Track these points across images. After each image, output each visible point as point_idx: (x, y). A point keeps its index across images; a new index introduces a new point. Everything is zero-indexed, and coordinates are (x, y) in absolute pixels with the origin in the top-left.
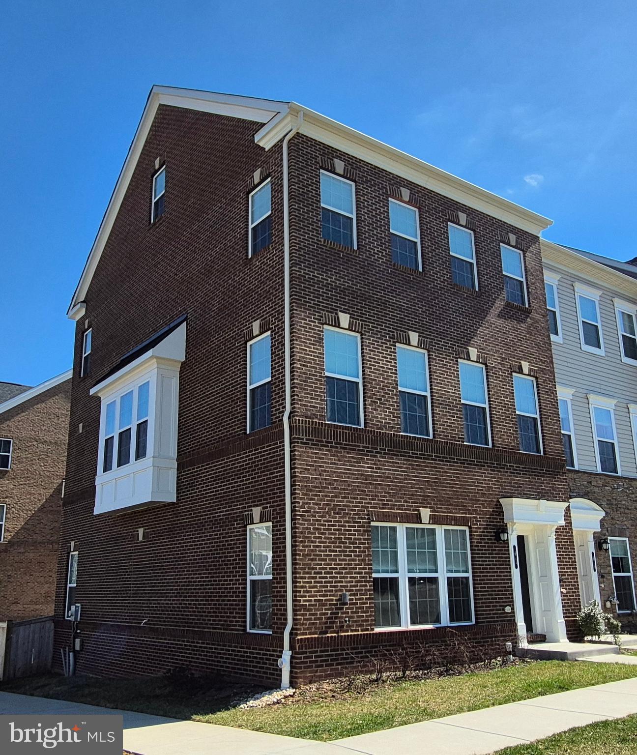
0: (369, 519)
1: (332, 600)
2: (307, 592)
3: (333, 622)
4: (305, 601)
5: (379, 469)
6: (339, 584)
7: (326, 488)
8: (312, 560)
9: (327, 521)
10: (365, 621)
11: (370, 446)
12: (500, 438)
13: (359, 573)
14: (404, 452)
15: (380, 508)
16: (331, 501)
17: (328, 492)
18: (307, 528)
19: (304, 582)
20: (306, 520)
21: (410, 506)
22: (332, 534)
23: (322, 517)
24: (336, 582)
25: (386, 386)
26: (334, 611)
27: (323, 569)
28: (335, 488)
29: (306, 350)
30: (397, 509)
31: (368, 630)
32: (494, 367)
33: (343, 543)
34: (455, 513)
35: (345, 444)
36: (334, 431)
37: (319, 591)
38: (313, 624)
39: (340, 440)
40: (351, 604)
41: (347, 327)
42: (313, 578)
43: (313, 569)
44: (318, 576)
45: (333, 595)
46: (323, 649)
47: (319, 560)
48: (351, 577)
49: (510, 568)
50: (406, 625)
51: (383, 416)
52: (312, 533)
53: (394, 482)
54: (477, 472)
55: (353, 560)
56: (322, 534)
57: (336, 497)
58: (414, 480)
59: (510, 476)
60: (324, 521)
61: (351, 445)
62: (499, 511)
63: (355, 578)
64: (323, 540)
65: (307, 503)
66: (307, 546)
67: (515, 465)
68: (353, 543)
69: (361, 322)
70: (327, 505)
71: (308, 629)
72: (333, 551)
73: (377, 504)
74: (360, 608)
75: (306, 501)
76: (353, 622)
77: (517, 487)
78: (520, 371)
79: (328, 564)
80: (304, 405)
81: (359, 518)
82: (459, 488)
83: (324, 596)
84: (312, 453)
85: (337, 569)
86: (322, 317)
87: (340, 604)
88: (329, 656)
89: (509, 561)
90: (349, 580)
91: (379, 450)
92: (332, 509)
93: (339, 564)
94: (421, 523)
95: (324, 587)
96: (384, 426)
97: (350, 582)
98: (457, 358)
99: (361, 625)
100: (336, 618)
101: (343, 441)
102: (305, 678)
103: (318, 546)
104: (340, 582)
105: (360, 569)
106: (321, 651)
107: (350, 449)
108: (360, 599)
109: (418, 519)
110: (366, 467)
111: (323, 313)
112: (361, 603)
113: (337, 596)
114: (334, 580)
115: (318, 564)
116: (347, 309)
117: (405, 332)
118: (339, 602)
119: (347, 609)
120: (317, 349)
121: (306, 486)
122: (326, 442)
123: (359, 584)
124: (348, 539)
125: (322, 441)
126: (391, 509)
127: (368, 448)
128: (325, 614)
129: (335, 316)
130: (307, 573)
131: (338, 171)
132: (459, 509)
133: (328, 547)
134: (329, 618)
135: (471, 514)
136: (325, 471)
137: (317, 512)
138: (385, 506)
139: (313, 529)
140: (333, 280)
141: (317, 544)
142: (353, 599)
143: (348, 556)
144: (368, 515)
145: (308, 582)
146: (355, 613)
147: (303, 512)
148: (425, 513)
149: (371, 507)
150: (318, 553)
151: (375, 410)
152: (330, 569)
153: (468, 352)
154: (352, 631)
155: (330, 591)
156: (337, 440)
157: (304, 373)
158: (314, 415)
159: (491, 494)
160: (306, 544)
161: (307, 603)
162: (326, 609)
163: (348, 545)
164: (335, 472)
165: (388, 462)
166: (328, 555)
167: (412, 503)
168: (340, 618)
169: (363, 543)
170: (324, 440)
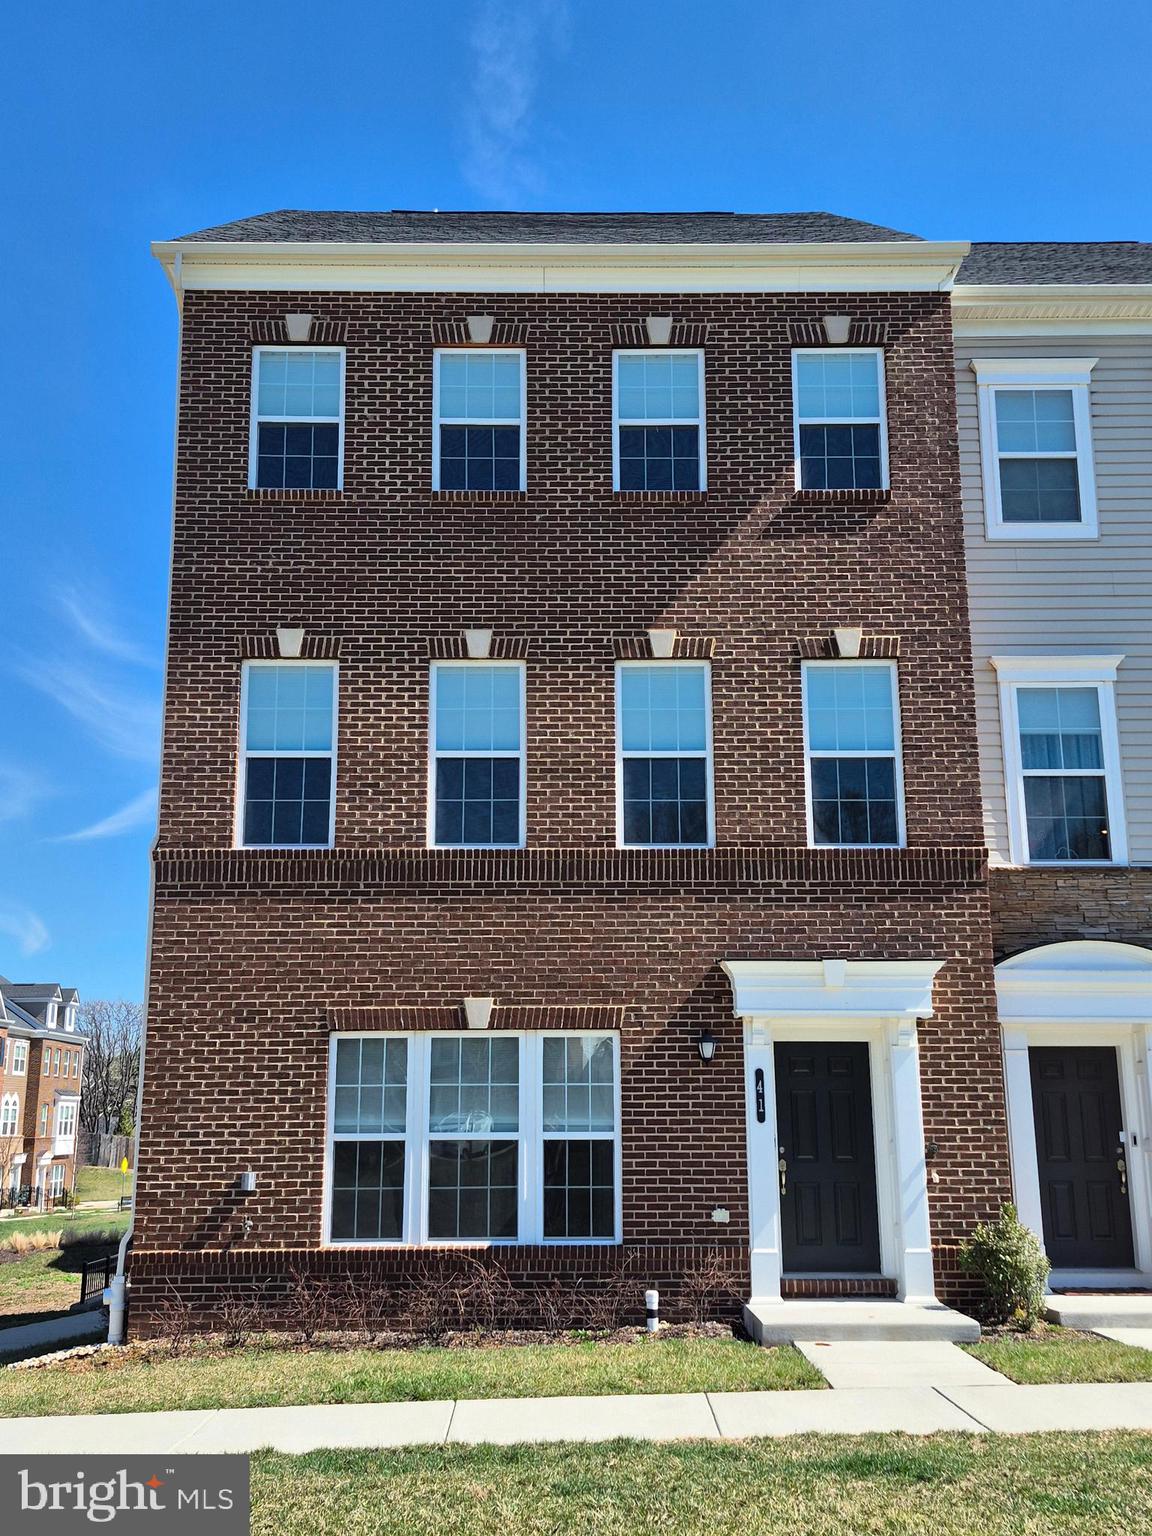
0: (321, 1027)
1: (219, 1185)
2: (162, 1170)
3: (218, 1228)
4: (153, 1187)
5: (360, 925)
6: (238, 1156)
7: (220, 973)
8: (178, 1110)
9: (219, 1036)
10: (297, 1227)
11: (340, 882)
12: (739, 822)
13: (288, 1134)
14: (431, 885)
15: (355, 1003)
16: (232, 997)
17: (224, 981)
18: (170, 1052)
19: (156, 1152)
20: (170, 1037)
21: (439, 995)
22: (230, 1060)
23: (208, 1029)
24: (230, 1151)
25: (394, 756)
26: (221, 1205)
27: (202, 1126)
28: (243, 973)
29: (195, 718)
30: (400, 1003)
31: (303, 1245)
32: (735, 661)
33: (255, 1076)
34: (571, 1002)
35: (274, 886)
36: (249, 863)
37: (188, 1169)
38: (170, 1229)
39: (263, 879)
40: (263, 1194)
41: (298, 655)
42: (177, 1144)
43: (178, 1127)
44: (188, 1140)
45: (222, 1177)
46: (188, 1276)
47: (194, 1110)
48: (267, 1143)
49: (743, 1122)
50: (416, 1235)
51: (380, 818)
52: (181, 1061)
53: (399, 949)
54: (650, 908)
55: (277, 1109)
56: (206, 1060)
57: (244, 989)
58: (456, 941)
59: (764, 908)
60: (212, 1036)
61: (290, 886)
62: (720, 989)
63: (276, 1143)
64: (206, 1071)
65: (173, 1006)
66: (167, 1085)
67: (784, 882)
68: (279, 1076)
70: (222, 1005)
71: (157, 1238)
72: (229, 1093)
73: (348, 995)
74: (286, 1202)
75: (173, 1001)
76: (265, 1228)
77: (789, 931)
78: (831, 650)
79: (215, 1118)
80: (182, 823)
81: (298, 1027)
82: (591, 947)
83: (199, 1177)
84: (193, 911)
85: (234, 1126)
86: (236, 646)
87: (237, 1194)
88: (202, 1289)
89: (743, 1105)
90: (262, 1146)
91: (362, 888)
92: (234, 1013)
93: (240, 1118)
94: (465, 1027)
95: (201, 1160)
96: (381, 838)
97: (264, 1151)
98: (613, 661)
99: (285, 1236)
100: (224, 1219)
101: (271, 879)
102: (145, 1327)
103: (192, 1085)
104: (239, 1151)
105: (292, 1125)
106: (184, 1281)
107: (285, 894)
108: (287, 1185)
109: (460, 1021)
110: (327, 926)
111: (240, 637)
112: (288, 1193)
113: (231, 1178)
114: (226, 1148)
115: (191, 1119)
116: (302, 618)
117: (458, 633)
118: (233, 1190)
119: (252, 1202)
120: (221, 711)
121: (174, 974)
122: (228, 886)
123: (287, 1156)
124: (268, 1068)
125: (221, 886)
126: (386, 1003)
127: (335, 886)
128: (197, 1211)
129: (267, 640)
130: (165, 1135)
131: (292, 337)
132: (585, 993)
133: (217, 1085)
134: (207, 1219)
135: (623, 1002)
136: (222, 942)
137: (196, 1021)
138: (367, 998)
139: (185, 1053)
140: (270, 566)
141: (192, 1080)
142: (269, 1185)
143: (265, 1101)
144: (323, 1019)
145: (163, 1153)
146: (273, 1210)
147: (163, 1022)
148: (479, 1009)
149: (332, 1004)
150: (191, 1096)
151: (359, 808)
152: (218, 1126)
153: (648, 642)
154: (263, 1245)
155: (213, 1168)
156: (256, 879)
157: (186, 763)
158: (205, 838)
159: (693, 955)
160: (167, 1080)
161: (159, 1192)
162: (201, 1203)
163: (266, 1079)
164: (245, 942)
165: (384, 909)
166: (215, 1101)
167: (444, 987)
168: (233, 1219)
169: (304, 1076)
170: (224, 883)
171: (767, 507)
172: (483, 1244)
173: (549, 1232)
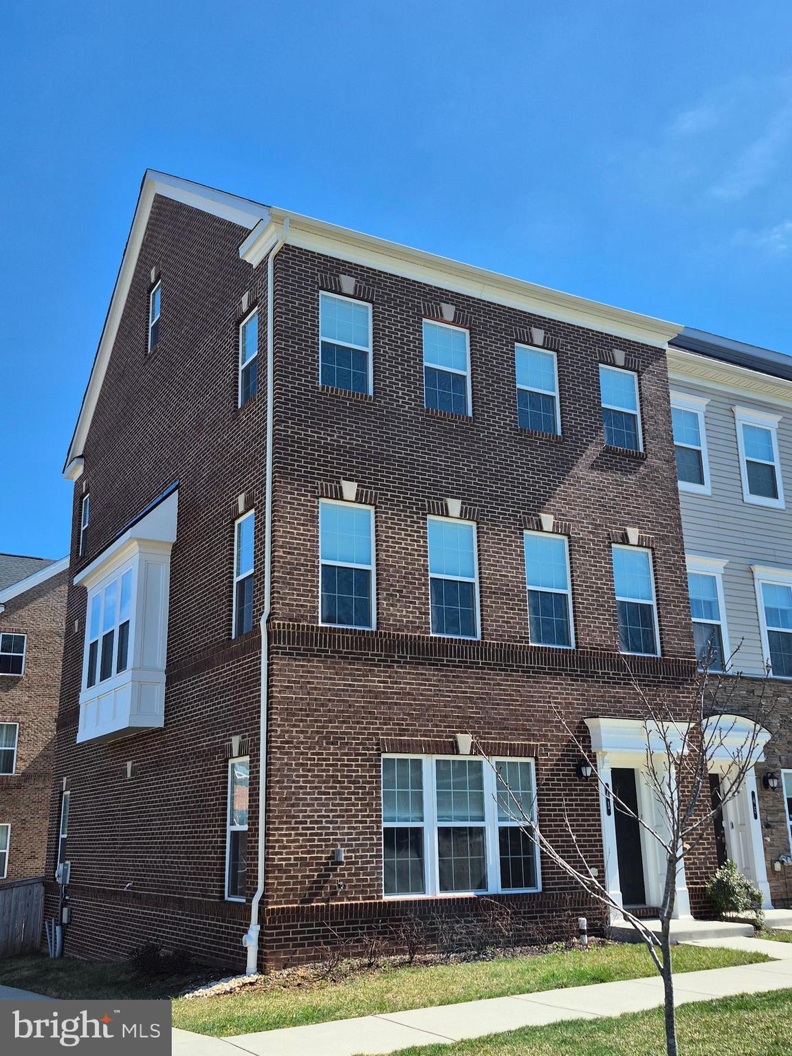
0: (377, 750)
1: (321, 858)
2: (285, 847)
3: (321, 888)
4: (280, 860)
5: (396, 683)
6: (331, 837)
7: (316, 710)
8: (293, 805)
9: (317, 754)
10: (369, 886)
11: (383, 653)
12: (588, 635)
13: (361, 822)
14: (435, 660)
15: (396, 735)
16: (323, 727)
17: (318, 716)
18: (287, 764)
19: (280, 835)
20: (287, 753)
21: (442, 731)
22: (324, 771)
23: (309, 748)
24: (327, 834)
25: (411, 574)
26: (323, 872)
27: (309, 817)
28: (329, 711)
29: (293, 533)
30: (421, 736)
31: (373, 898)
32: (582, 539)
33: (339, 782)
34: (512, 740)
35: (346, 653)
36: (330, 636)
37: (301, 847)
38: (292, 889)
39: (339, 647)
40: (348, 863)
41: (354, 499)
42: (293, 829)
43: (294, 817)
44: (301, 826)
45: (322, 852)
46: (304, 922)
47: (304, 805)
48: (349, 828)
49: (599, 815)
50: (433, 891)
51: (404, 613)
52: (294, 770)
53: (419, 700)
54: (548, 683)
55: (353, 805)
56: (309, 771)
57: (330, 722)
58: (449, 697)
59: (602, 687)
60: (313, 754)
61: (355, 654)
62: (583, 734)
63: (354, 828)
64: (309, 778)
65: (287, 732)
66: (286, 788)
67: (611, 672)
68: (354, 782)
69: (374, 492)
70: (317, 732)
71: (284, 896)
72: (324, 793)
73: (391, 729)
74: (362, 869)
75: (287, 728)
76: (350, 887)
77: (615, 702)
78: (625, 540)
79: (316, 811)
80: (288, 605)
81: (364, 749)
82: (520, 705)
83: (309, 852)
84: (297, 666)
85: (328, 816)
86: (317, 488)
87: (332, 864)
88: (314, 932)
89: (598, 805)
90: (346, 831)
91: (396, 658)
92: (325, 738)
93: (332, 811)
94: (458, 753)
95: (309, 841)
96: (406, 626)
97: (347, 834)
98: (522, 530)
99: (362, 892)
100: (325, 882)
101: (343, 648)
102: (277, 960)
103: (301, 787)
104: (332, 834)
105: (363, 816)
106: (302, 926)
107: (352, 658)
108: (362, 857)
109: (454, 748)
110: (375, 682)
111: (319, 482)
112: (363, 863)
113: (328, 853)
114: (324, 832)
115: (301, 811)
116: (355, 476)
117: (442, 500)
118: (330, 861)
119: (342, 869)
120: (309, 531)
121: (287, 709)
122: (318, 651)
123: (361, 837)
124: (347, 777)
125: (313, 650)
126: (412, 735)
127: (381, 655)
128: (308, 877)
129: (336, 487)
130: (286, 823)
131: (345, 290)
132: (519, 734)
133: (316, 788)
134: (315, 882)
135: (538, 741)
136: (315, 689)
137: (302, 743)
138: (403, 732)
139: (296, 765)
140: (335, 438)
141: (301, 784)
142: (351, 857)
143: (346, 799)
144: (378, 744)
145: (286, 835)
146: (354, 875)
147: (282, 742)
148: (465, 741)
149: (382, 734)
150: (301, 796)
151: (392, 605)
152: (319, 816)
153: (540, 520)
154: (349, 899)
155: (317, 846)
156: (334, 647)
157: (289, 563)
158: (302, 616)
159: (570, 713)
160: (285, 784)
161: (284, 863)
162: (311, 870)
163: (346, 784)
164: (329, 689)
165: (409, 673)
166: (316, 799)
167: (445, 727)
168: (331, 881)
169: (368, 783)
170: (316, 648)
171: (593, 451)
172: (470, 894)
173: (504, 886)
